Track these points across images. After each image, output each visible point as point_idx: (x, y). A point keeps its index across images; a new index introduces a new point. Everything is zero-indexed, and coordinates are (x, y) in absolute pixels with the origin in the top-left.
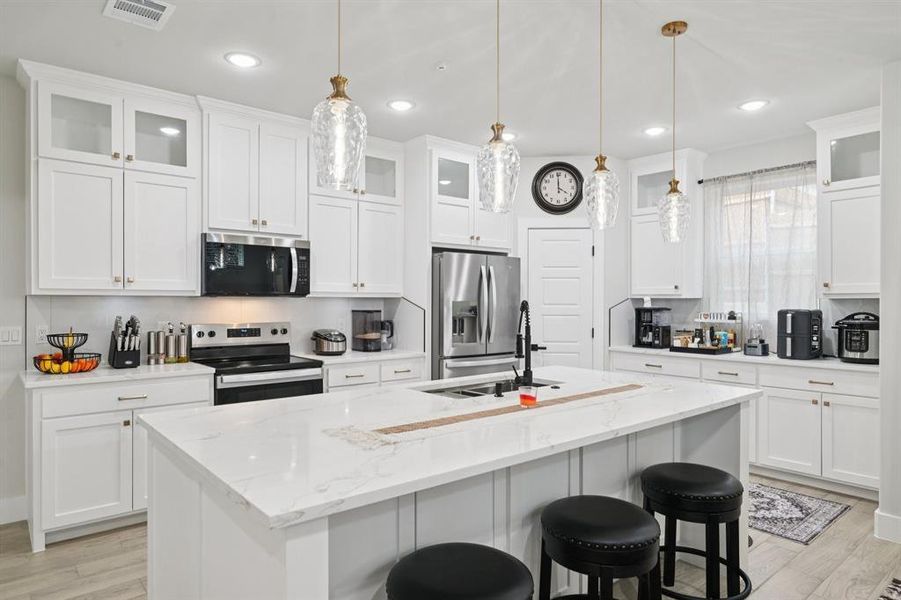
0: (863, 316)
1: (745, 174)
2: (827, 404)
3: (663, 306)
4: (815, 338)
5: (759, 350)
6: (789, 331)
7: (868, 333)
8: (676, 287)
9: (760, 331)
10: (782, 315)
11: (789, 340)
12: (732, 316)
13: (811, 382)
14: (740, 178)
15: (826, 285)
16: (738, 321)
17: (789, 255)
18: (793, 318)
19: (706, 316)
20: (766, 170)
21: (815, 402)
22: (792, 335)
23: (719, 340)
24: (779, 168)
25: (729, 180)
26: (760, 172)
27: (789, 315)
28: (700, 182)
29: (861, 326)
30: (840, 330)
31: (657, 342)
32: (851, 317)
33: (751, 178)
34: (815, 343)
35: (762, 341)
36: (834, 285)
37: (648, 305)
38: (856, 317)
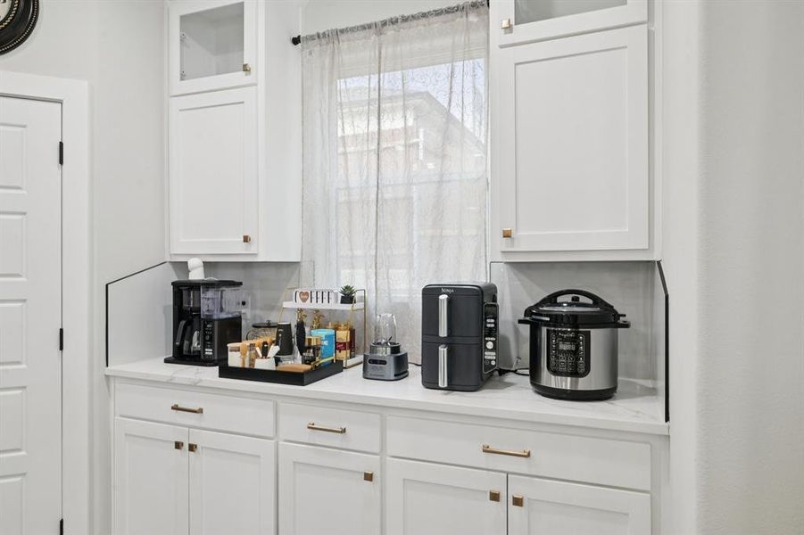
0: (568, 298)
1: (370, 27)
2: (518, 502)
3: (223, 278)
4: (490, 345)
5: (390, 369)
6: (443, 332)
7: (588, 335)
8: (246, 239)
9: (393, 328)
10: (430, 294)
11: (443, 351)
12: (348, 297)
13: (486, 450)
14: (362, 34)
15: (507, 235)
16: (359, 305)
17: (441, 182)
18: (450, 302)
19: (305, 296)
20: (405, 19)
21: (495, 497)
22: (450, 342)
23: (316, 349)
24: (424, 15)
25: (342, 37)
26: (394, 22)
27: (443, 297)
28: (296, 41)
29: (574, 320)
30: (535, 328)
31: (209, 352)
32: (552, 300)
33: (380, 33)
34: (490, 356)
35: (395, 350)
36: (521, 233)
37: (197, 275)
38: (560, 299)
